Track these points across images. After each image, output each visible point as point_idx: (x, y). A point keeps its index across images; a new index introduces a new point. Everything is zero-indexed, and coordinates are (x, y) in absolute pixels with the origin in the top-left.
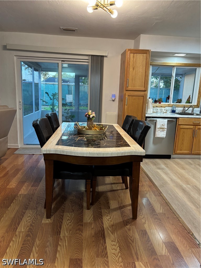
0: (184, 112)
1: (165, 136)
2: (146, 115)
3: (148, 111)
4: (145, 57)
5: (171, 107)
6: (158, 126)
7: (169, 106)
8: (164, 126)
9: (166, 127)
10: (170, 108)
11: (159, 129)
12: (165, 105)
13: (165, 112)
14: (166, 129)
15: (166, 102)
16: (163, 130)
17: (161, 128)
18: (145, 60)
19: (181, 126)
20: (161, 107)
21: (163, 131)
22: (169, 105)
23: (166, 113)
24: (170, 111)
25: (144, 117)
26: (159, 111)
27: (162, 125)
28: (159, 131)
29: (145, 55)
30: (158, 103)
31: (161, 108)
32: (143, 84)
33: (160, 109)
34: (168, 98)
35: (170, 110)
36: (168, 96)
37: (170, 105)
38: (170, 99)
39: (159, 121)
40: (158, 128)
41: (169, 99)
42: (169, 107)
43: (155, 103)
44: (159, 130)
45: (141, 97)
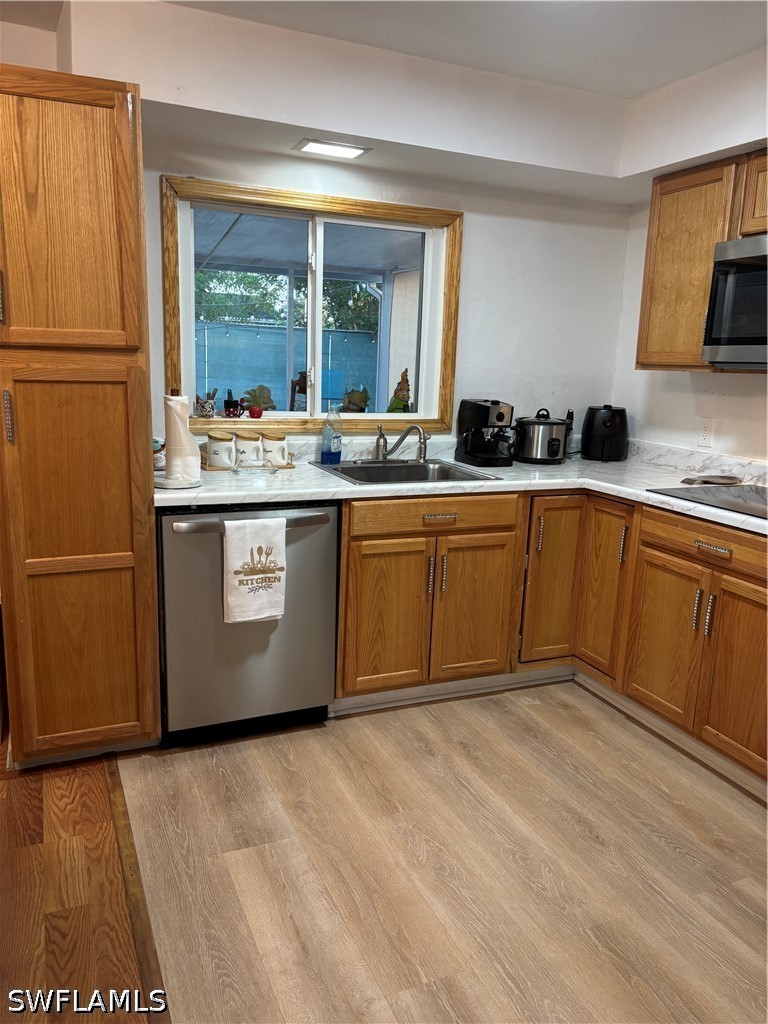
0: (381, 458)
1: (278, 612)
2: (157, 496)
3: (174, 469)
4: (104, 130)
5: (314, 433)
6: (237, 557)
7: (305, 428)
8: (268, 554)
9: (282, 562)
10: (313, 440)
11: (241, 577)
12: (281, 426)
13: (284, 463)
14: (282, 569)
15: (292, 409)
16: (264, 580)
17: (253, 571)
18: (103, 150)
19: (364, 543)
20: (264, 436)
21: (268, 583)
22: (305, 422)
23: (290, 466)
24: (312, 458)
25: (143, 509)
26: (250, 458)
27: (260, 550)
28: (244, 589)
29: (101, 113)
30: (247, 413)
31: (259, 443)
32: (115, 307)
33: (257, 450)
34: (301, 385)
35: (314, 448)
36: (297, 378)
37: (310, 426)
38: (308, 390)
39: (239, 528)
40: (237, 573)
41: (305, 393)
42: (305, 432)
43: (228, 416)
44: (241, 582)
45: (109, 387)
